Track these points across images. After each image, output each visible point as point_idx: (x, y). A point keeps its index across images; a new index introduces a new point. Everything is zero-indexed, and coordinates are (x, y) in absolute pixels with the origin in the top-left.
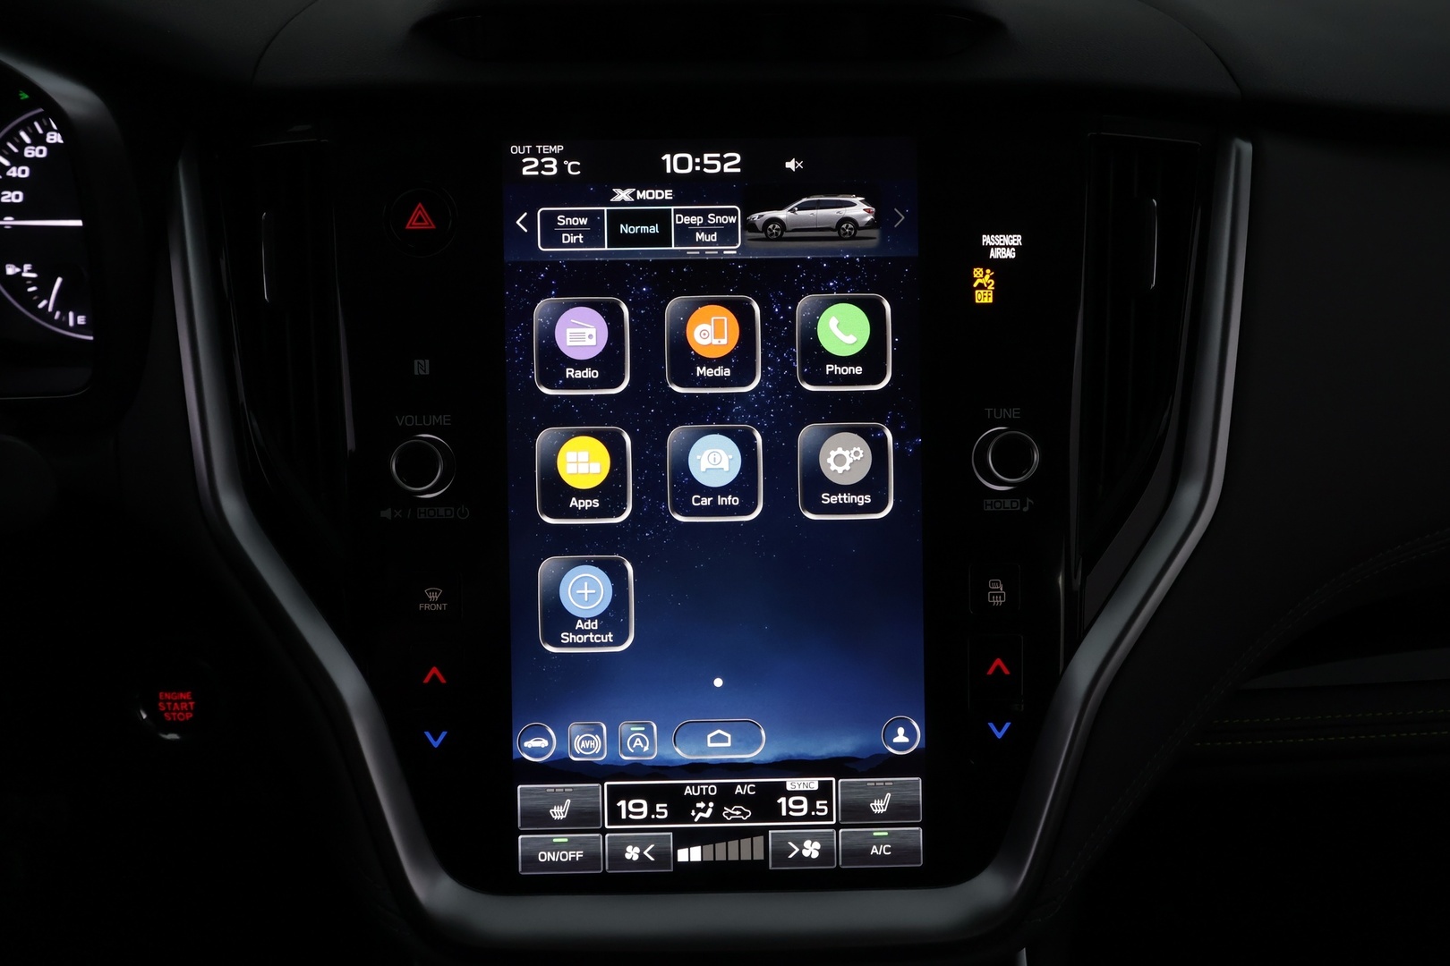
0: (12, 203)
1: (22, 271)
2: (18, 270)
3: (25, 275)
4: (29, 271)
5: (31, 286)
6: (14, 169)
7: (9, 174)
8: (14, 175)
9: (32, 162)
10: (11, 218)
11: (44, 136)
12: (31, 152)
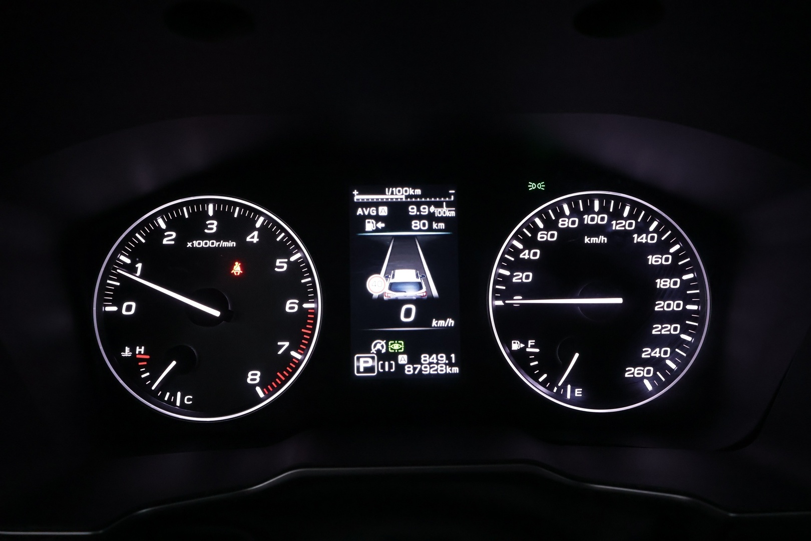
0: (522, 283)
1: (526, 346)
2: (522, 345)
3: (528, 350)
4: (532, 347)
5: (533, 360)
6: (527, 251)
7: (521, 256)
8: (526, 257)
9: (544, 246)
10: (520, 298)
11: (557, 221)
12: (542, 236)
